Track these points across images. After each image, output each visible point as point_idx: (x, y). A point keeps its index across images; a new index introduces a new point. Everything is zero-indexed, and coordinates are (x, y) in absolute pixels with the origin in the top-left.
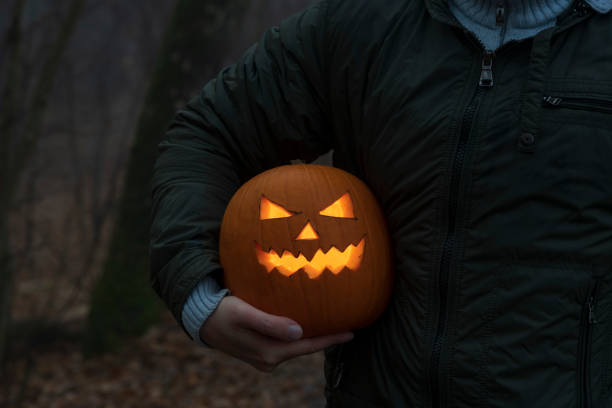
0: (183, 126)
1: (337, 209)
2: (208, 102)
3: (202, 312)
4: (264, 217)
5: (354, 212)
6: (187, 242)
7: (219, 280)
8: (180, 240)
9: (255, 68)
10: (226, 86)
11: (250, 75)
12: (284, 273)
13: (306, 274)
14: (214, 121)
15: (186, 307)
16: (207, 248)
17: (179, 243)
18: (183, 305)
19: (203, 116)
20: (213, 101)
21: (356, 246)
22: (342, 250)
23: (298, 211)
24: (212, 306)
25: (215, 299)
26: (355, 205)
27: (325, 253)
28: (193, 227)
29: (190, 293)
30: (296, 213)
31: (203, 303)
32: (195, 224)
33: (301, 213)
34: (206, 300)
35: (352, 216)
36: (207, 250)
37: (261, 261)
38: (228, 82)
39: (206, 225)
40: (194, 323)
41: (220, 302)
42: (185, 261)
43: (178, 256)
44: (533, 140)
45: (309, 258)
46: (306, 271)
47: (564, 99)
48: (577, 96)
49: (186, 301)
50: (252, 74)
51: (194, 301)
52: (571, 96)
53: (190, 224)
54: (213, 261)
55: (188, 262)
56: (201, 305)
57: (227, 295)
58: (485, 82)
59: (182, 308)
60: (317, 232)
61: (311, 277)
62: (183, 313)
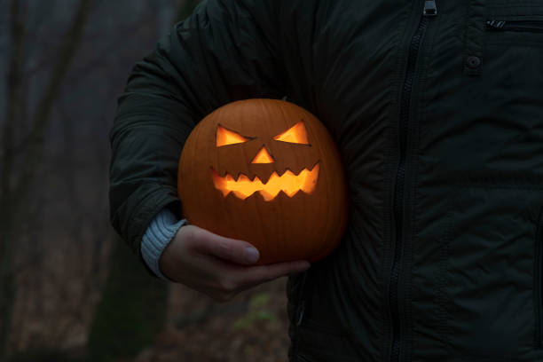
0: (141, 76)
1: (291, 136)
2: (163, 53)
3: (160, 241)
4: (220, 144)
5: (308, 139)
6: (145, 179)
7: (177, 212)
8: (138, 178)
9: (207, 18)
10: (180, 37)
11: (202, 24)
12: (240, 197)
13: (262, 197)
14: (169, 69)
15: (145, 238)
16: (164, 183)
17: (138, 180)
18: (142, 236)
19: (159, 66)
20: (168, 51)
21: (310, 170)
22: (297, 173)
23: (253, 136)
24: (169, 234)
25: (173, 228)
26: (309, 133)
27: (280, 175)
28: (152, 166)
29: (149, 224)
30: (251, 139)
31: (161, 234)
32: (152, 163)
33: (256, 138)
34: (165, 231)
35: (307, 143)
36: (164, 186)
37: (217, 187)
38: (182, 34)
39: (163, 164)
40: (153, 252)
41: (177, 231)
42: (143, 196)
43: (137, 191)
44: (479, 61)
45: (265, 181)
46: (262, 193)
47: (507, 23)
48: (520, 19)
49: (144, 232)
50: (204, 23)
51: (152, 231)
52: (514, 19)
53: (148, 163)
54: (170, 194)
55: (146, 196)
56: (159, 235)
57: (185, 225)
58: (428, 11)
59: (141, 240)
60: (271, 156)
61: (267, 200)
62: (142, 244)
